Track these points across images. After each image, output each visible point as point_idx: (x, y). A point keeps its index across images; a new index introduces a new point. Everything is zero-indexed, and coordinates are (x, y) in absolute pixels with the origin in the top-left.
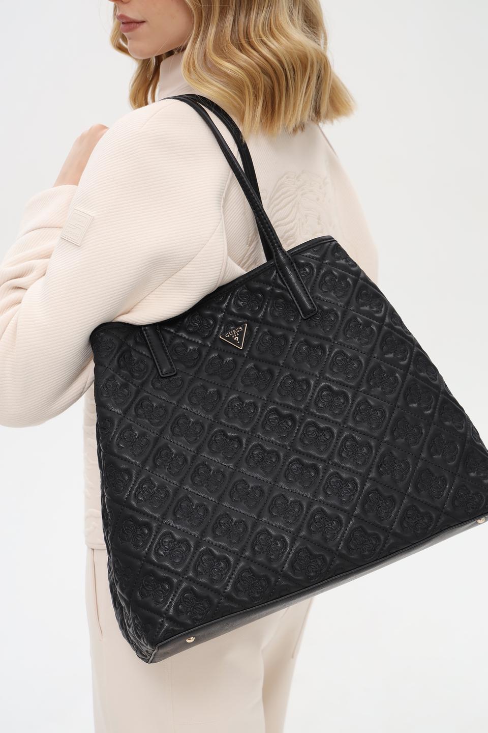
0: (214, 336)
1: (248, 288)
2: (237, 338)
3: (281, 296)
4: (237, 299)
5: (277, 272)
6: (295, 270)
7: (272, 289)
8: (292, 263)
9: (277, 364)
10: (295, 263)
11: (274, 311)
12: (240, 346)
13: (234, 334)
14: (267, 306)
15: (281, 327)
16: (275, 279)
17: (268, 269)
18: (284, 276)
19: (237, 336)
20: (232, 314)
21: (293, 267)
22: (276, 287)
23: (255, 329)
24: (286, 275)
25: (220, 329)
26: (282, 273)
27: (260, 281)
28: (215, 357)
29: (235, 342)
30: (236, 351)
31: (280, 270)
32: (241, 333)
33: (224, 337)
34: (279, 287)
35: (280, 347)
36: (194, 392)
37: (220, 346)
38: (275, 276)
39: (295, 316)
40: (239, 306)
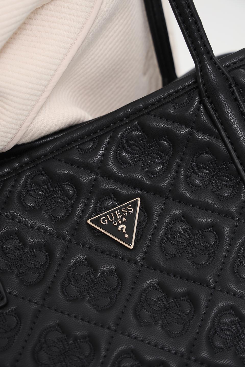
0: (76, 219)
1: (143, 127)
2: (122, 227)
3: (208, 147)
4: (121, 148)
5: (201, 102)
6: (236, 99)
7: (190, 134)
8: (230, 87)
9: (204, 283)
10: (237, 85)
11: (194, 175)
12: (129, 243)
13: (116, 219)
14: (179, 166)
15: (206, 208)
16: (196, 114)
17: (183, 95)
18: (216, 111)
19: (123, 223)
20: (111, 177)
21: (233, 93)
22: (198, 131)
23: (156, 209)
24: (218, 109)
25: (86, 205)
26: (211, 103)
27: (167, 117)
28: (80, 262)
29: (120, 235)
30: (120, 252)
31: (208, 97)
32: (131, 217)
33: (96, 222)
34: (204, 130)
35: (206, 248)
36: (43, 340)
37: (90, 240)
38: (198, 109)
39: (233, 186)
40: (124, 161)
